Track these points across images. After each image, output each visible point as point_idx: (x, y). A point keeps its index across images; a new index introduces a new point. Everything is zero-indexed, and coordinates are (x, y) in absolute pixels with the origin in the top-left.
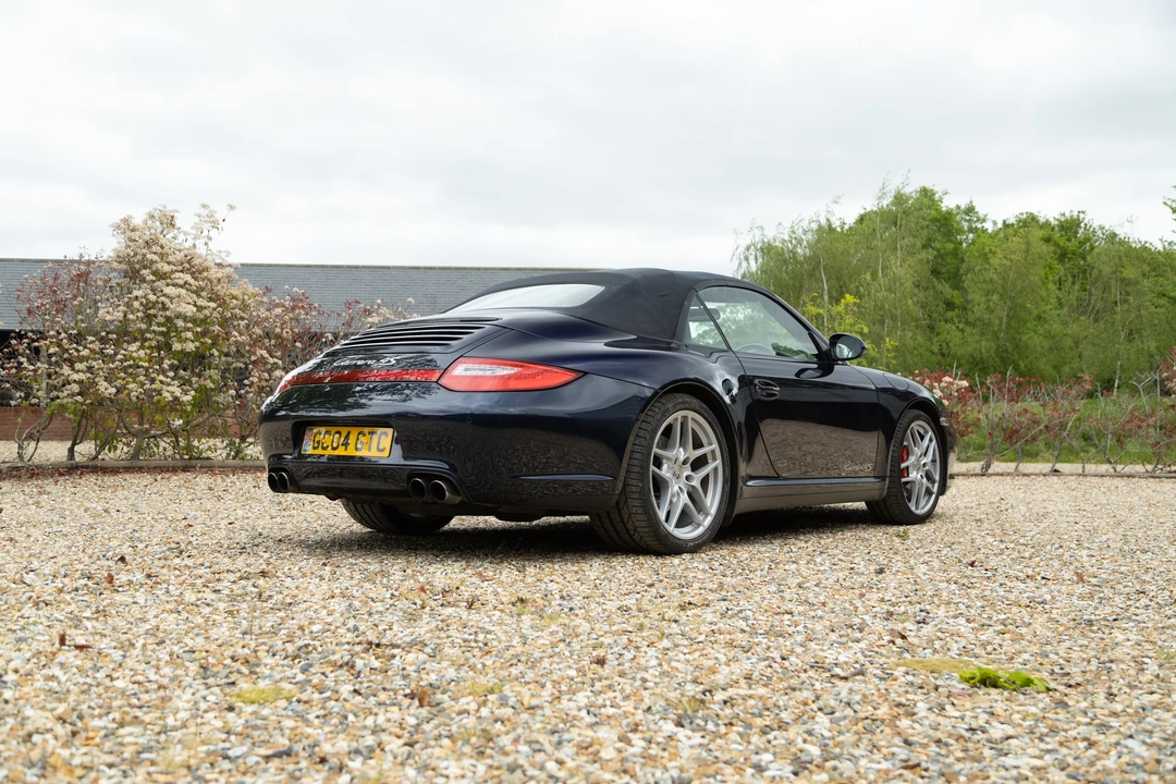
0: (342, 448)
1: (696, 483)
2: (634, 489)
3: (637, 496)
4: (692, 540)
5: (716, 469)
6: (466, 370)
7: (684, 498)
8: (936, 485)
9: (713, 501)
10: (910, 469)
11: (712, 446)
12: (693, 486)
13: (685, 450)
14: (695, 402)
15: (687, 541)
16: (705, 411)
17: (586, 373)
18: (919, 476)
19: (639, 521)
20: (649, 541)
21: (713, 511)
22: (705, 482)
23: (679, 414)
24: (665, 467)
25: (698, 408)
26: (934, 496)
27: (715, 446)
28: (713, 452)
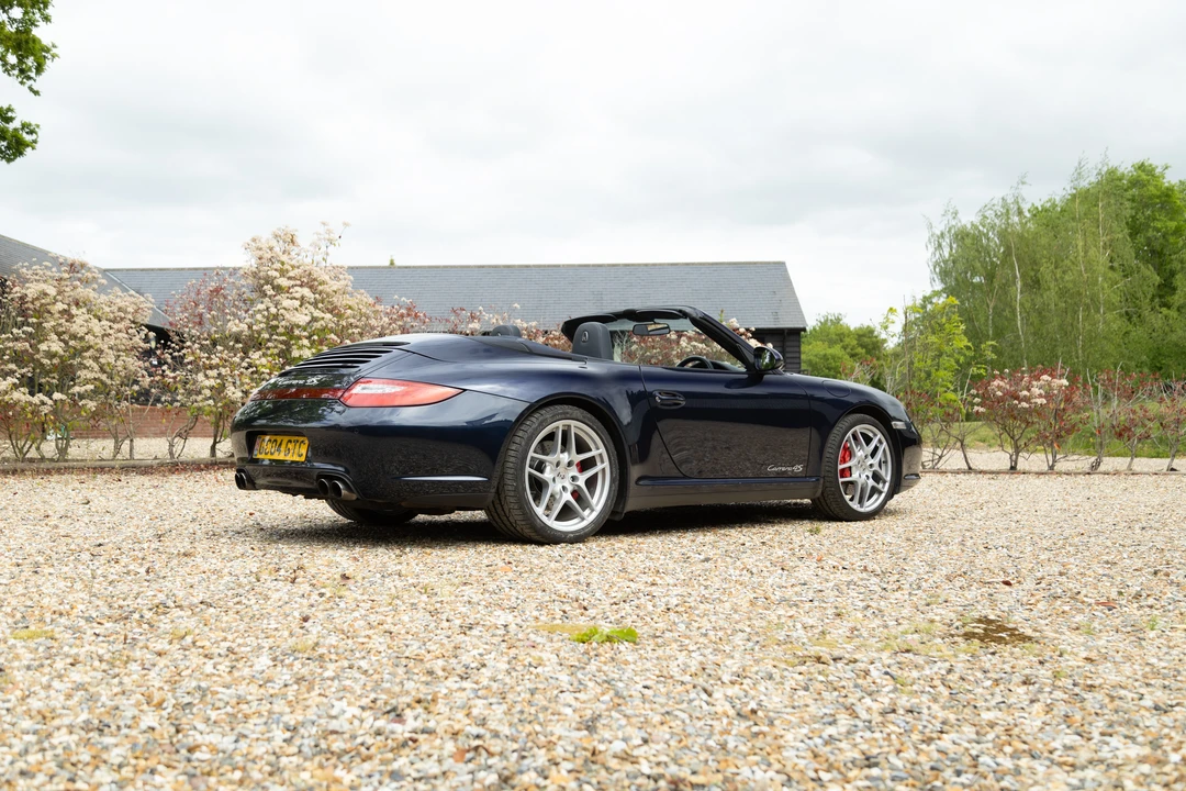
0: (277, 453)
1: (581, 482)
2: (510, 488)
3: (512, 494)
4: (572, 532)
5: (604, 470)
6: (364, 389)
7: (568, 497)
8: (887, 485)
9: (599, 500)
10: (853, 470)
11: (598, 449)
12: (578, 486)
13: (569, 454)
14: (578, 412)
15: (566, 533)
16: (589, 420)
17: (465, 390)
18: (864, 477)
19: (516, 516)
20: (527, 532)
21: (599, 508)
22: (591, 483)
23: (560, 424)
24: (548, 469)
25: (581, 418)
26: (883, 495)
27: (602, 450)
28: (600, 455)
